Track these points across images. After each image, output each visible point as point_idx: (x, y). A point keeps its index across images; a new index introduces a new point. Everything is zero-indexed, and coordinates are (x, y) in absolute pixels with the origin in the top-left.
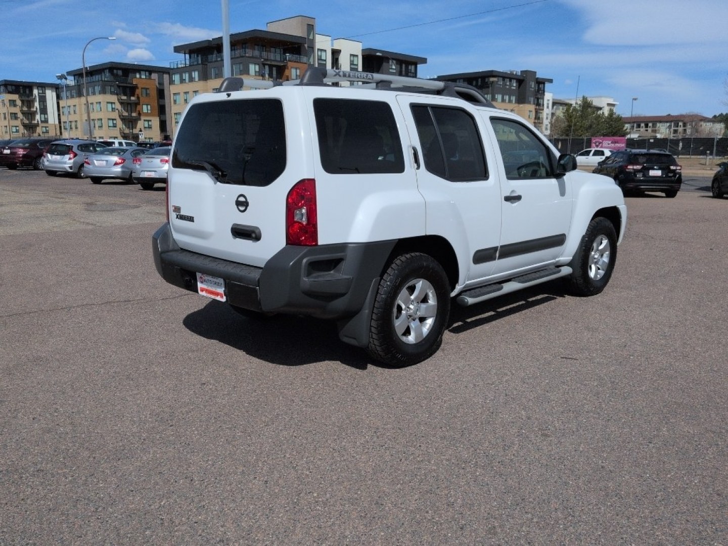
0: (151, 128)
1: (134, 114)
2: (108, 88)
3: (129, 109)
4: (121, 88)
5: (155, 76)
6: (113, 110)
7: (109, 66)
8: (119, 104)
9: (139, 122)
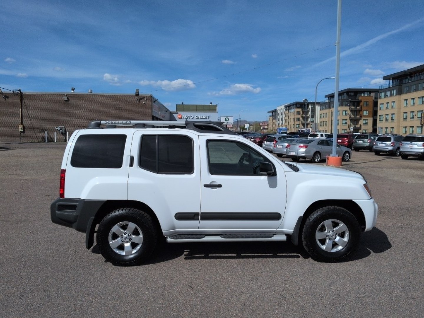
0: (367, 124)
1: (358, 117)
2: (344, 103)
3: (355, 114)
4: (352, 102)
5: (373, 94)
6: (346, 114)
7: (347, 91)
8: (349, 111)
9: (360, 121)
